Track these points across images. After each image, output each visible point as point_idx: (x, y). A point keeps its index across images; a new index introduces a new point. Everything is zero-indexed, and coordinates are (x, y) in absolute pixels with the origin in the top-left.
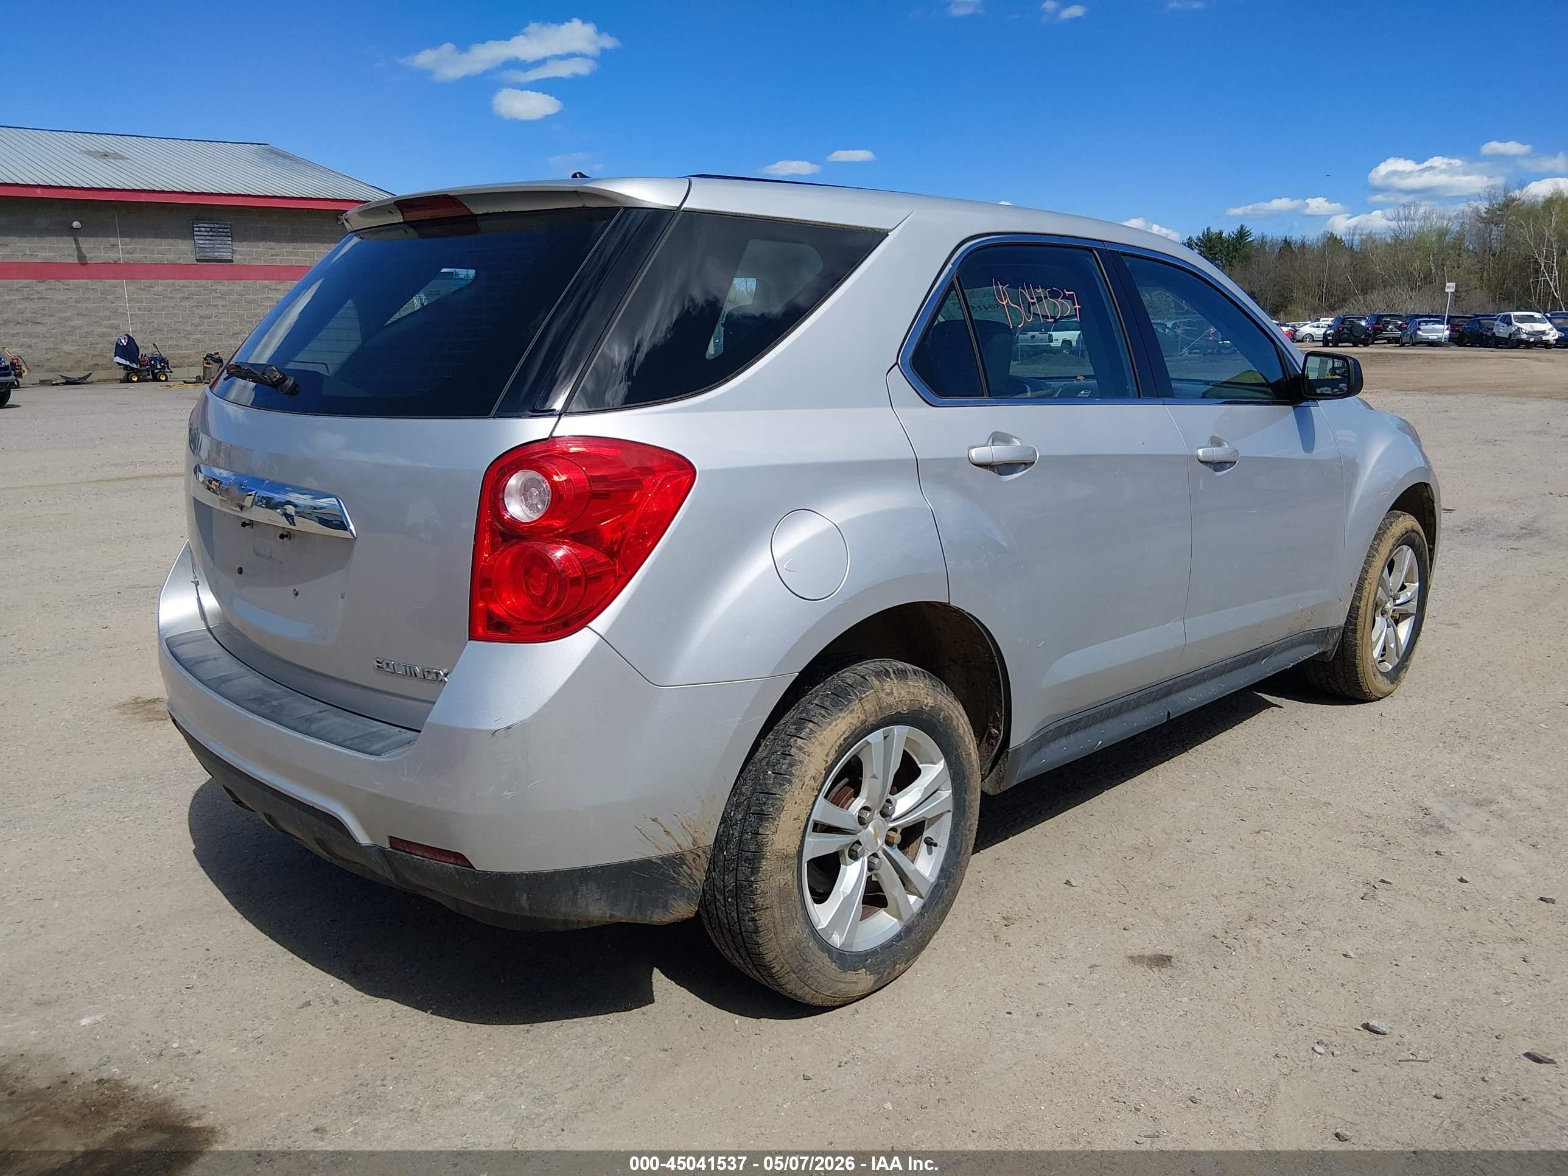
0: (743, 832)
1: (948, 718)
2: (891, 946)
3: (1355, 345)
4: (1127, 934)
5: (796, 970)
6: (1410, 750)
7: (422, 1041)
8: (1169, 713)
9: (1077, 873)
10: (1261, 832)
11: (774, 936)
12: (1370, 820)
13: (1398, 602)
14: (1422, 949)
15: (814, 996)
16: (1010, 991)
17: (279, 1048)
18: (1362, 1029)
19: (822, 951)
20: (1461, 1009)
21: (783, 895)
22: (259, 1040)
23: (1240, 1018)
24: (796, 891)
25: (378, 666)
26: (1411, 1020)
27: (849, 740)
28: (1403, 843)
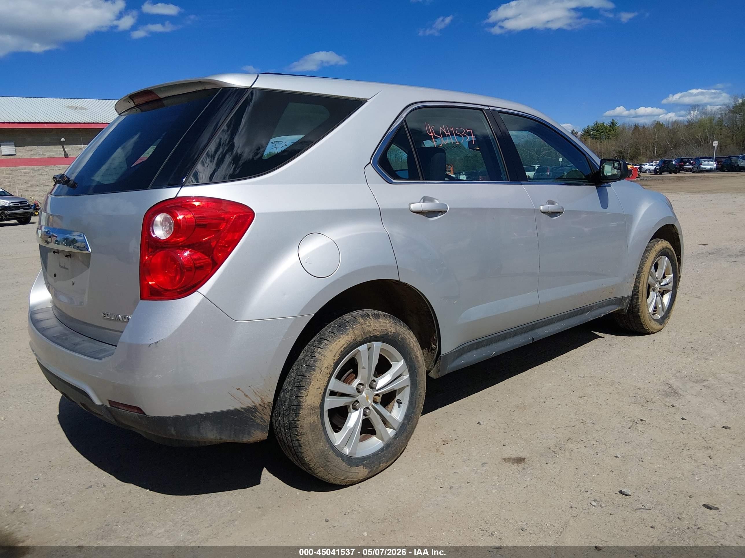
0: (291, 396)
1: (404, 339)
2: (378, 454)
3: (670, 173)
4: (504, 448)
5: (323, 466)
6: (666, 357)
7: (141, 504)
8: (533, 339)
9: (485, 419)
10: (583, 397)
11: (309, 448)
12: (640, 391)
13: (662, 284)
14: (657, 453)
15: (335, 480)
16: (439, 477)
17: (72, 507)
18: (618, 493)
19: (337, 456)
20: (673, 482)
21: (313, 427)
22: (63, 504)
23: (556, 488)
24: (320, 425)
25: (104, 316)
26: (645, 489)
27: (347, 349)
28: (655, 401)
